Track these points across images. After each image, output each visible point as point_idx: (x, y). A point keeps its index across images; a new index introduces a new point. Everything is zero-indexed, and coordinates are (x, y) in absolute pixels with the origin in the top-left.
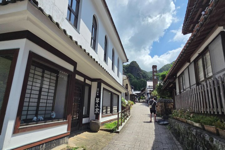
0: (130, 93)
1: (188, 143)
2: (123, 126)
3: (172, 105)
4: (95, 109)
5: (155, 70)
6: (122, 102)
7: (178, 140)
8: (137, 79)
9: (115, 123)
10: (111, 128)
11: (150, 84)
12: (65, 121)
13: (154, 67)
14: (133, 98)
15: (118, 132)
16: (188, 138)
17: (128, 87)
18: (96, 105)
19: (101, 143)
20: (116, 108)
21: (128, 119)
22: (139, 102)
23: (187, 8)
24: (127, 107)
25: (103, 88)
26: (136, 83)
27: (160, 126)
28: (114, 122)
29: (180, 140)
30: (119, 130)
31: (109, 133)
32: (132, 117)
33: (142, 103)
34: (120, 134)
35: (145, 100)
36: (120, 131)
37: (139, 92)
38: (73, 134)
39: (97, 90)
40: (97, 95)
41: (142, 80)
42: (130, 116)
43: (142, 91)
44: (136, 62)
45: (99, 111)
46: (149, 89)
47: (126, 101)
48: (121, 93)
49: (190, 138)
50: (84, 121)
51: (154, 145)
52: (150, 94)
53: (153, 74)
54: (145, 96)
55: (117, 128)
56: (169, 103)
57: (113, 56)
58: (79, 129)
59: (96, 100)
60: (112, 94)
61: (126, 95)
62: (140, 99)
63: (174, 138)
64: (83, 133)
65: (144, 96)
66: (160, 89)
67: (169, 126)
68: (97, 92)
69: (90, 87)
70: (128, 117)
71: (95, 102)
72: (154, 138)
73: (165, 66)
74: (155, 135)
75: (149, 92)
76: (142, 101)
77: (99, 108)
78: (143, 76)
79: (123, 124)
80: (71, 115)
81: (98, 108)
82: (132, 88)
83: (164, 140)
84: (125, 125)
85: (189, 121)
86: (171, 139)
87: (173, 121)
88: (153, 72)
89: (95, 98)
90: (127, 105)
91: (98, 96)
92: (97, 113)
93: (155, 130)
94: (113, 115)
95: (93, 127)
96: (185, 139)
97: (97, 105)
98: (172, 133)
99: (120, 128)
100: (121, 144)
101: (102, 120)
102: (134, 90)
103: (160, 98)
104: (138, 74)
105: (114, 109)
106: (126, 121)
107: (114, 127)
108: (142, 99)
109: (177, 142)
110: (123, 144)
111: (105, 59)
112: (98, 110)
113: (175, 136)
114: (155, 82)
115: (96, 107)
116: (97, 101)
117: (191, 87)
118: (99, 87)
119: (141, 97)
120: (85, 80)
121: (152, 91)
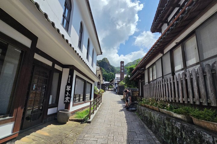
0: (102, 83)
1: (165, 134)
2: (95, 114)
3: (137, 93)
4: (65, 98)
5: (122, 65)
6: (94, 90)
7: (150, 128)
8: (107, 72)
9: (87, 111)
10: (83, 117)
11: (118, 76)
12: (8, 117)
13: (122, 62)
14: (104, 87)
15: (89, 122)
16: (165, 129)
17: (100, 77)
18: (66, 93)
19: (68, 140)
20: (89, 96)
21: (99, 106)
22: (108, 91)
23: (158, 8)
24: (99, 94)
25: (76, 75)
26: (106, 75)
27: (129, 113)
28: (86, 109)
29: (153, 129)
30: (90, 120)
31: (79, 123)
32: (104, 104)
33: (110, 91)
34: (91, 124)
35: (113, 89)
36: (92, 120)
37: (108, 83)
38: (30, 130)
39: (69, 77)
40: (68, 82)
41: (111, 74)
42: (102, 103)
43: (111, 82)
44: (107, 59)
45: (70, 100)
46: (117, 80)
47: (98, 89)
48: (94, 82)
49: (168, 130)
50: (50, 111)
51: (128, 137)
52: (118, 84)
53: (121, 68)
54: (114, 86)
55: (89, 116)
56: (135, 91)
57: (88, 46)
58: (42, 122)
59: (66, 88)
60: (85, 82)
61: (99, 83)
62: (109, 88)
63: (145, 126)
64: (46, 127)
65: (112, 86)
66: (127, 80)
67: (138, 112)
68: (68, 79)
69: (61, 73)
70: (99, 104)
71: (66, 90)
72: (126, 127)
73: (128, 63)
74: (126, 123)
75: (116, 82)
76: (111, 89)
77: (70, 97)
78: (112, 70)
79: (95, 112)
80: (22, 108)
81: (68, 96)
82: (103, 79)
83: (137, 129)
84: (97, 113)
85: (165, 111)
86: (143, 127)
87: (142, 108)
88: (121, 66)
89: (66, 86)
90: (99, 93)
91: (70, 84)
92: (67, 102)
93: (126, 117)
94: (85, 102)
95: (60, 118)
96: (160, 129)
97: (68, 93)
98: (142, 120)
99: (92, 116)
100: (93, 139)
101: (72, 109)
102: (105, 81)
103: (128, 87)
104: (108, 69)
105: (86, 96)
106: (98, 108)
107: (86, 116)
108: (111, 88)
109: (149, 130)
110: (95, 139)
111: (80, 46)
112: (68, 99)
113: (145, 124)
114: (122, 75)
115: (66, 95)
116: (68, 89)
117: (164, 77)
118: (71, 74)
119: (110, 86)
120: (53, 65)
121: (120, 82)
